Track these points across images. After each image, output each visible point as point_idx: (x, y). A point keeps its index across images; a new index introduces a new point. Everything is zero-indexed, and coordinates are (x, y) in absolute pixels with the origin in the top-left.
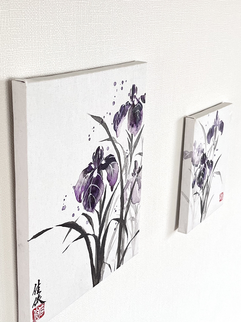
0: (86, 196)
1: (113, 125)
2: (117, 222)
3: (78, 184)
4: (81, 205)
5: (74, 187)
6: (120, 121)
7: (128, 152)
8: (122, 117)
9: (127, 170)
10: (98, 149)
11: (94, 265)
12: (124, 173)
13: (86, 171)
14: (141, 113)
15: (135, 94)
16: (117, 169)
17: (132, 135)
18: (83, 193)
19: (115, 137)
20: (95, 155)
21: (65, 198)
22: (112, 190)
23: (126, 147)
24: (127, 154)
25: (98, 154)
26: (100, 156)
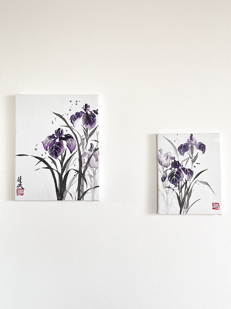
0: (51, 149)
1: (70, 121)
2: (77, 173)
3: (45, 141)
4: (47, 152)
5: (43, 142)
6: (76, 119)
7: (84, 137)
8: (77, 118)
9: (84, 146)
10: (59, 129)
11: (58, 188)
12: (81, 147)
13: (50, 137)
14: (94, 119)
15: (88, 108)
16: (75, 143)
17: (87, 129)
18: (49, 147)
19: (73, 126)
20: (57, 131)
21: (37, 145)
22: (71, 153)
23: (82, 134)
24: (83, 138)
25: (59, 132)
26: (60, 133)
